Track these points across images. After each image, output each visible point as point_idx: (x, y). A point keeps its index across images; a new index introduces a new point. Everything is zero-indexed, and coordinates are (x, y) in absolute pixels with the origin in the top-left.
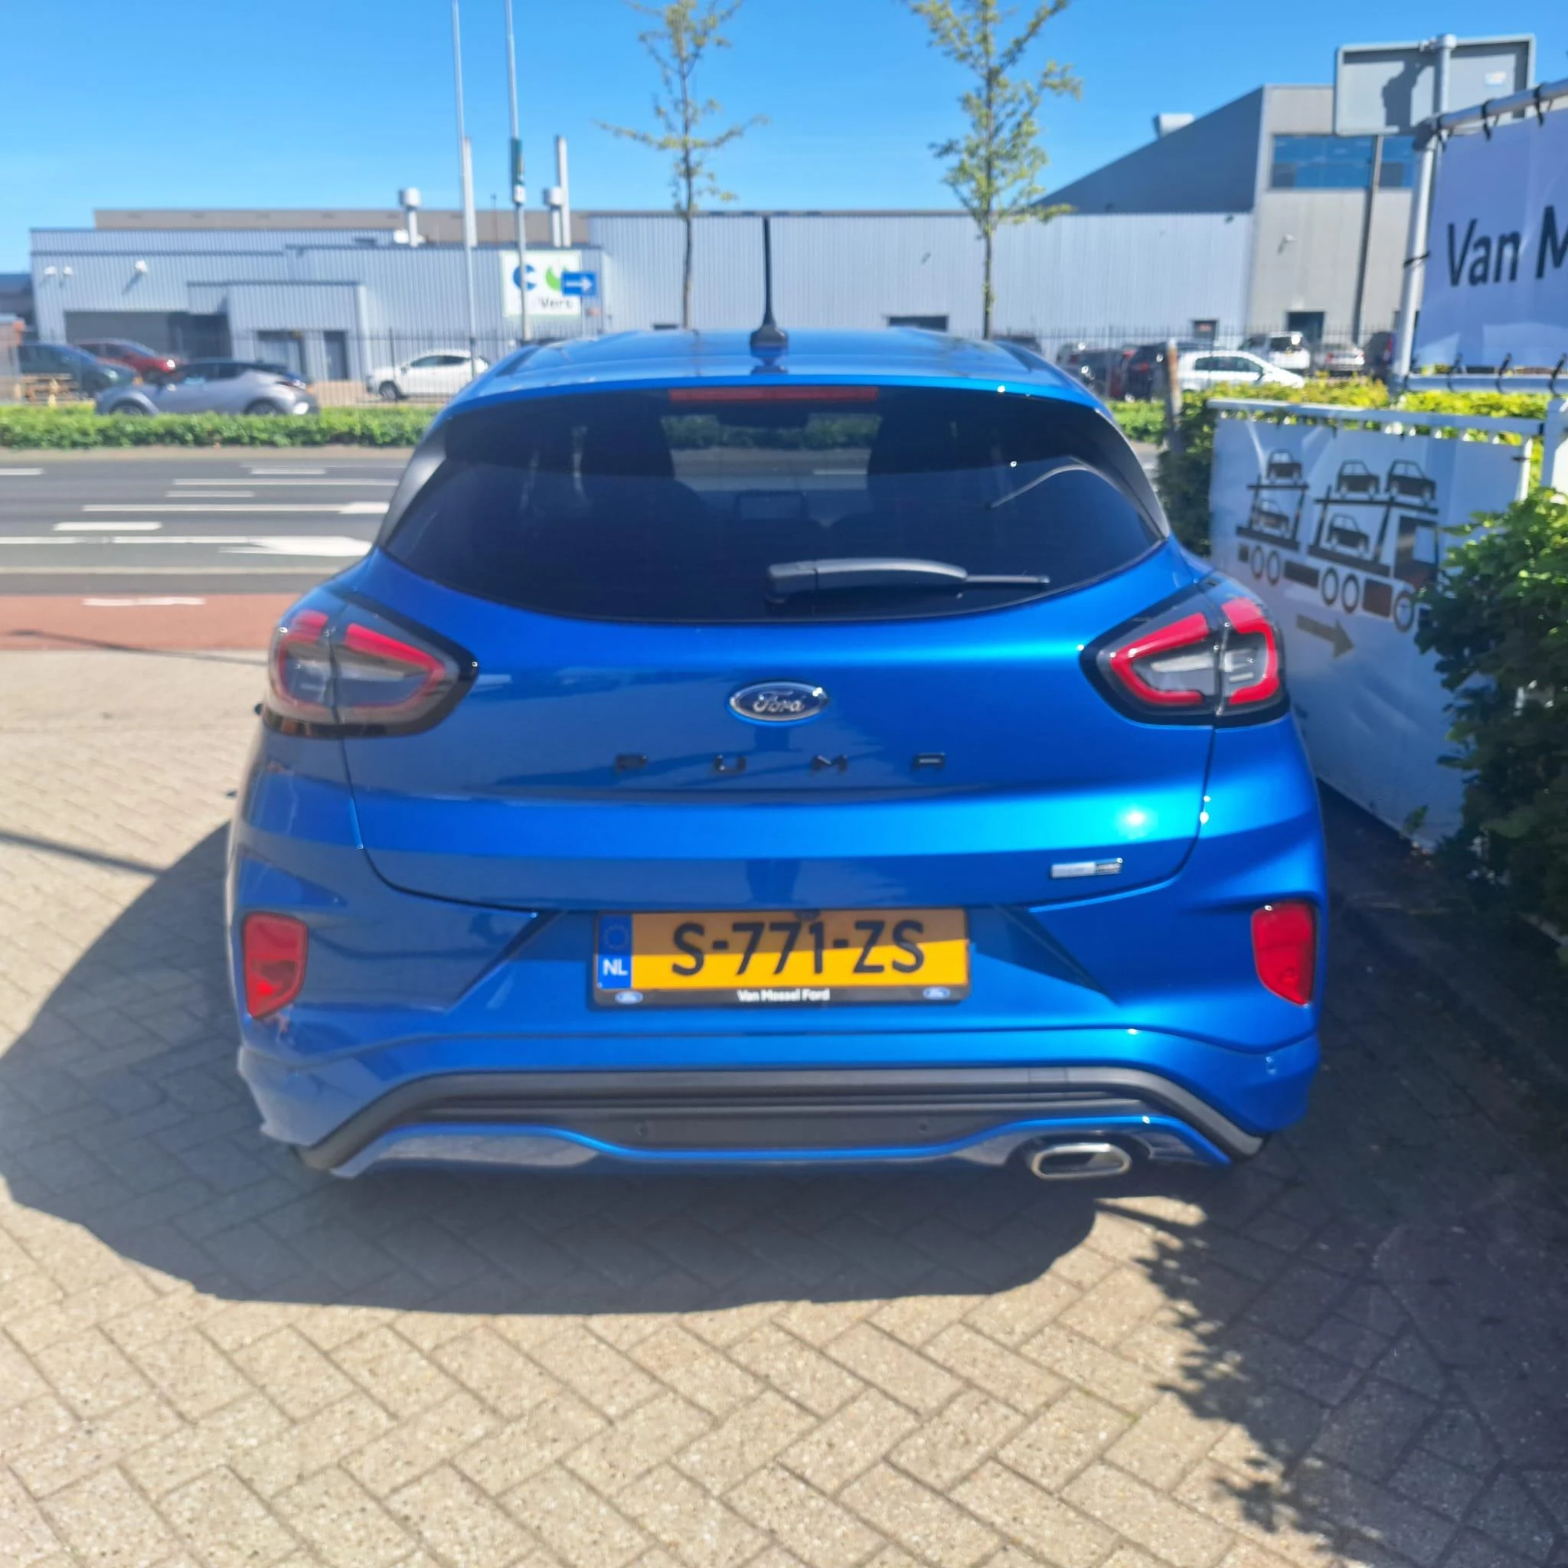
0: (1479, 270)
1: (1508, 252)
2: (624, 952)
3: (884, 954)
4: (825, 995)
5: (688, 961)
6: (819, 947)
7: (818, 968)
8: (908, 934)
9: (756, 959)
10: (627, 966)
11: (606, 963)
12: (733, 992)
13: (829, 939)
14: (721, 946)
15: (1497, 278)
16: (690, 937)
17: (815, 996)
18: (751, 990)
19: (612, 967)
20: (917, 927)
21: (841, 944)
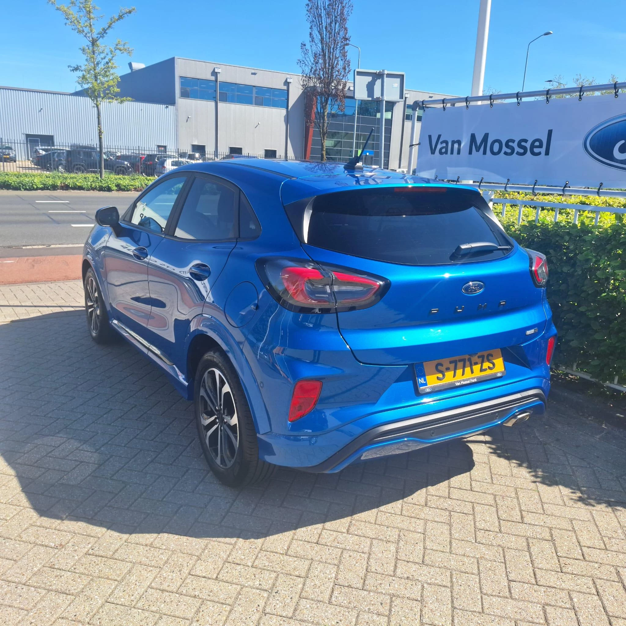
0: (444, 150)
1: (456, 146)
2: (424, 376)
3: (486, 365)
4: (475, 380)
5: (440, 376)
6: (471, 366)
7: (472, 372)
8: (490, 358)
9: (457, 371)
10: (425, 380)
11: (420, 380)
12: (454, 383)
13: (473, 363)
14: (448, 369)
15: (452, 153)
16: (440, 368)
17: (473, 381)
18: (458, 382)
19: (421, 381)
20: (492, 355)
21: (476, 364)
